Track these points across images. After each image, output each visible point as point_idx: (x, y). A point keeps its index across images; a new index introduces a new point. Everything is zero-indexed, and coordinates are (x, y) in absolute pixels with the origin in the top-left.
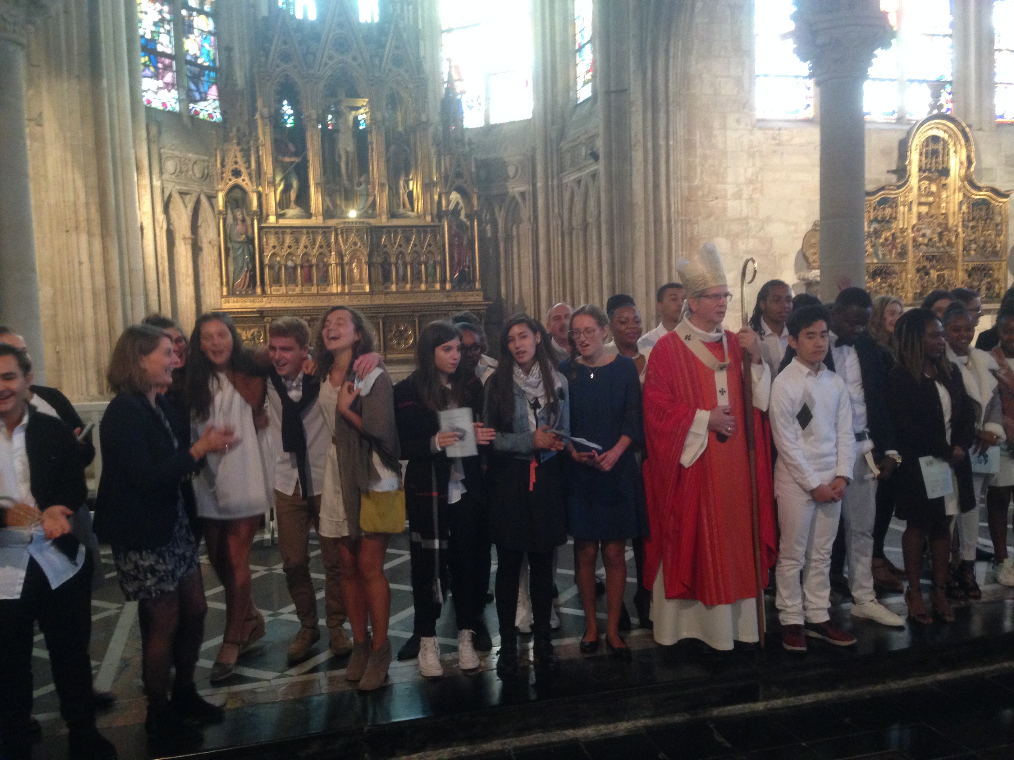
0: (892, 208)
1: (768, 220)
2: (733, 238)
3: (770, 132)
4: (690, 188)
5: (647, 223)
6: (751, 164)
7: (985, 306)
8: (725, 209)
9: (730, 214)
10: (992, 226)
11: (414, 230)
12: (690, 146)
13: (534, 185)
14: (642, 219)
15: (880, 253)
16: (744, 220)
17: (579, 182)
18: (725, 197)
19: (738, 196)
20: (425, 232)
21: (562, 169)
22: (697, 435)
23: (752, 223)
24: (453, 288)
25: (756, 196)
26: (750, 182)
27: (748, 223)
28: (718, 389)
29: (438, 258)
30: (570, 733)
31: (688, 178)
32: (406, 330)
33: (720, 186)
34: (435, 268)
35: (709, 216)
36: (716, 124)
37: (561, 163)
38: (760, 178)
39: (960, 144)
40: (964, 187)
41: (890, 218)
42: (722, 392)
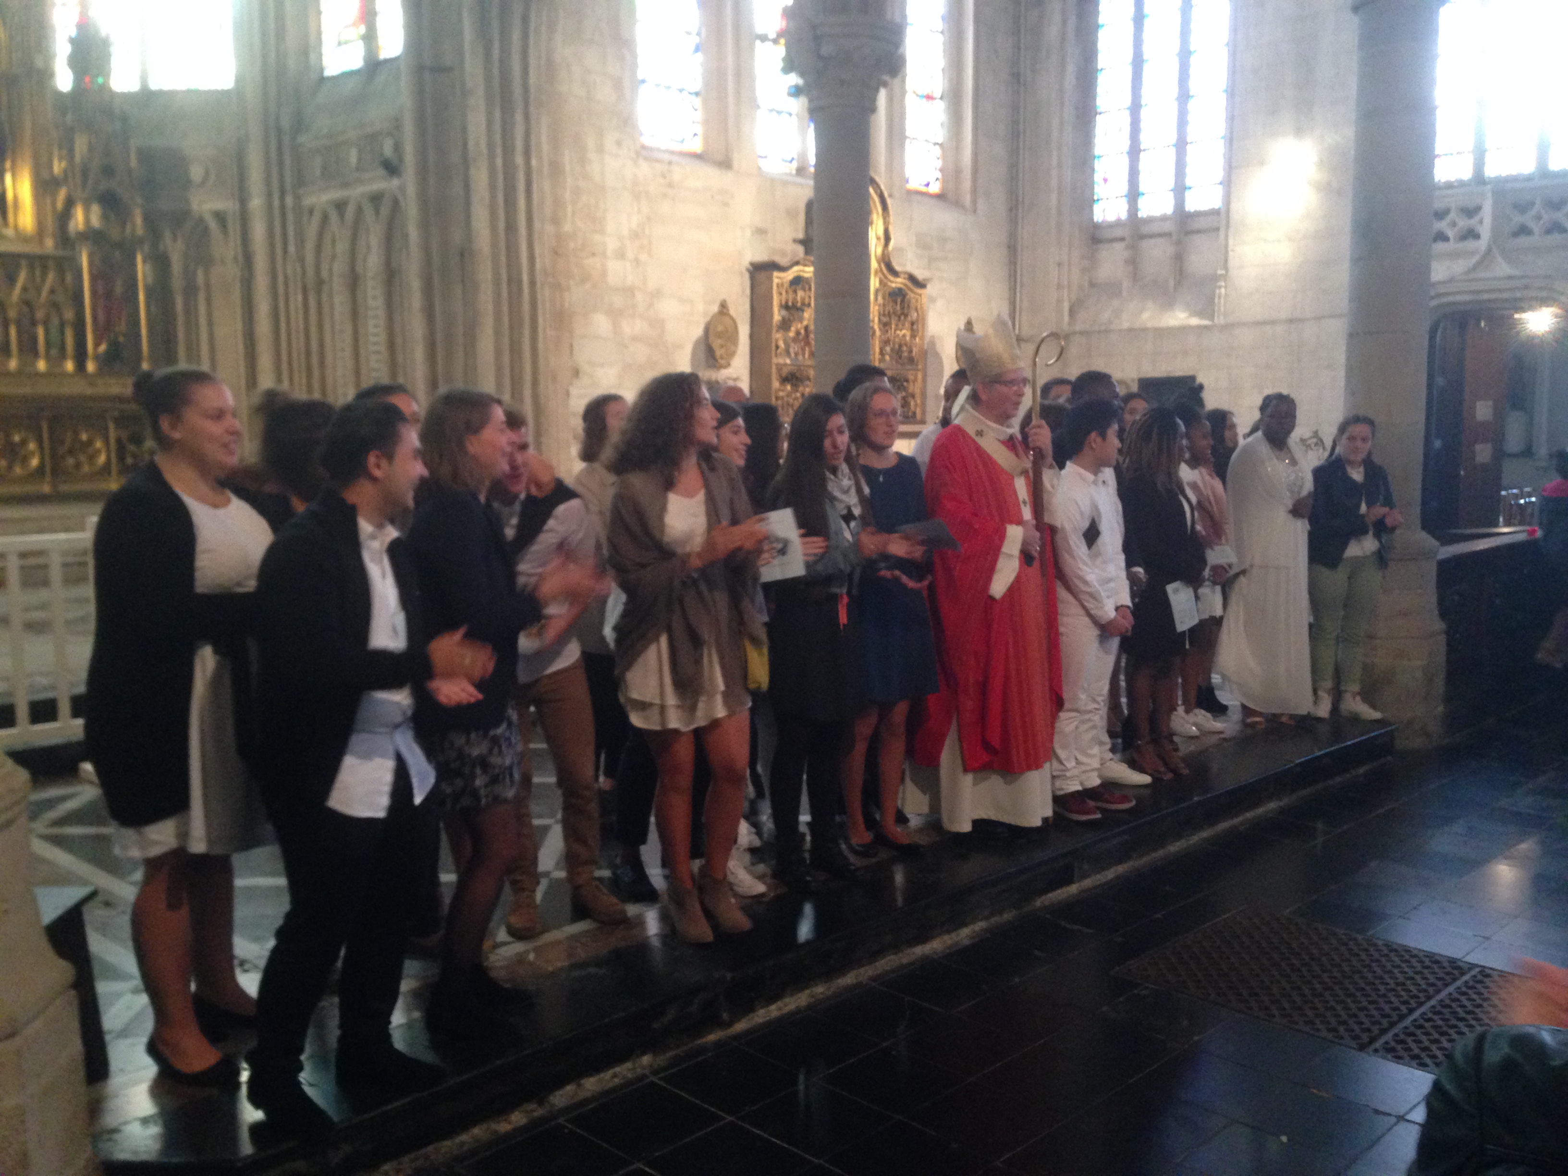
0: (805, 290)
1: (657, 294)
2: (615, 315)
3: (658, 166)
4: (559, 237)
5: (497, 282)
6: (636, 209)
7: (903, 428)
8: (604, 273)
9: (612, 279)
10: (907, 325)
11: (24, 263)
12: (556, 170)
13: (243, 201)
14: (489, 276)
15: (792, 350)
16: (629, 291)
17: (340, 206)
18: (604, 254)
19: (621, 255)
20: (45, 270)
21: (301, 181)
22: (1010, 556)
23: (639, 296)
24: (100, 372)
25: (643, 257)
26: (635, 235)
27: (634, 296)
28: (1021, 499)
29: (69, 315)
30: (920, 951)
31: (556, 221)
32: (24, 442)
33: (597, 238)
34: (62, 333)
35: (585, 279)
36: (591, 143)
37: (299, 171)
38: (647, 231)
39: (878, 214)
40: (881, 270)
41: (803, 304)
42: (1025, 502)
